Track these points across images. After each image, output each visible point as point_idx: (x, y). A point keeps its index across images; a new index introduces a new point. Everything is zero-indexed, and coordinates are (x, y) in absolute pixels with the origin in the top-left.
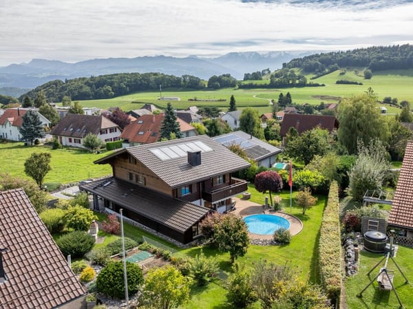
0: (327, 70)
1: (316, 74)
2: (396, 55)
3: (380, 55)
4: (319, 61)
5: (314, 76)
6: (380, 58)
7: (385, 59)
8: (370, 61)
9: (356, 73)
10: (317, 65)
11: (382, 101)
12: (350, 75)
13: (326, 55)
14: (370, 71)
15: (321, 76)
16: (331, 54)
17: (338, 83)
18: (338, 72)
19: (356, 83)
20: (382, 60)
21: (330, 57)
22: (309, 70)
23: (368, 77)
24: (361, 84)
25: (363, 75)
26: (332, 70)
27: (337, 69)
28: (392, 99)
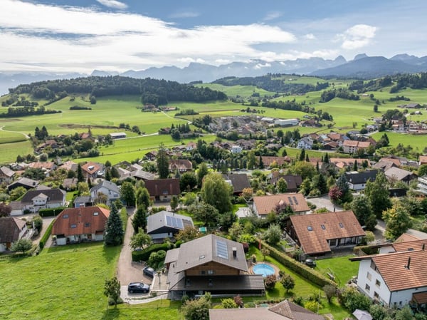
0: (57, 97)
1: (47, 99)
2: (112, 84)
3: (99, 83)
4: (48, 88)
5: (47, 102)
6: (99, 86)
7: (104, 87)
8: (91, 88)
9: (83, 98)
10: (46, 92)
11: (118, 126)
12: (79, 101)
13: (52, 82)
14: (93, 97)
15: (53, 102)
16: (57, 81)
17: (72, 109)
18: (68, 98)
19: (86, 109)
20: (102, 88)
21: (56, 84)
22: (40, 96)
23: (93, 102)
24: (90, 109)
25: (89, 100)
26: (62, 97)
27: (66, 96)
28: (126, 124)
